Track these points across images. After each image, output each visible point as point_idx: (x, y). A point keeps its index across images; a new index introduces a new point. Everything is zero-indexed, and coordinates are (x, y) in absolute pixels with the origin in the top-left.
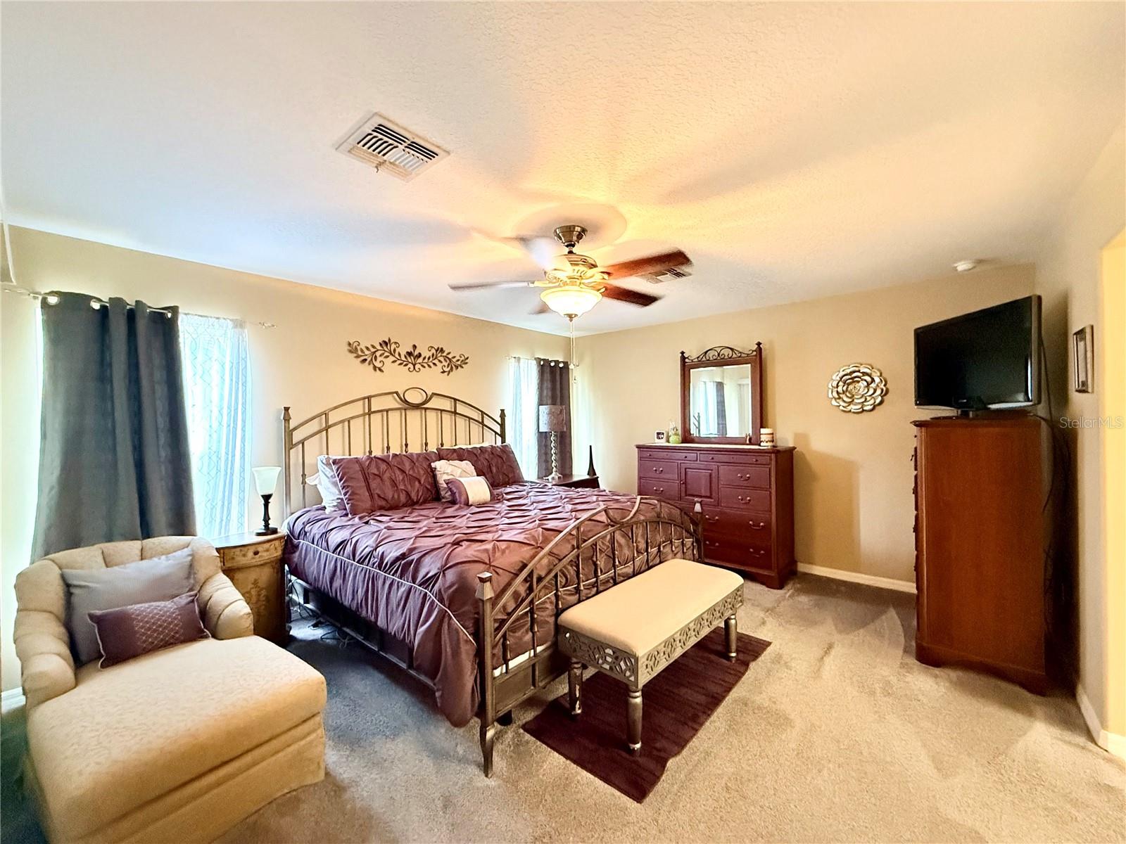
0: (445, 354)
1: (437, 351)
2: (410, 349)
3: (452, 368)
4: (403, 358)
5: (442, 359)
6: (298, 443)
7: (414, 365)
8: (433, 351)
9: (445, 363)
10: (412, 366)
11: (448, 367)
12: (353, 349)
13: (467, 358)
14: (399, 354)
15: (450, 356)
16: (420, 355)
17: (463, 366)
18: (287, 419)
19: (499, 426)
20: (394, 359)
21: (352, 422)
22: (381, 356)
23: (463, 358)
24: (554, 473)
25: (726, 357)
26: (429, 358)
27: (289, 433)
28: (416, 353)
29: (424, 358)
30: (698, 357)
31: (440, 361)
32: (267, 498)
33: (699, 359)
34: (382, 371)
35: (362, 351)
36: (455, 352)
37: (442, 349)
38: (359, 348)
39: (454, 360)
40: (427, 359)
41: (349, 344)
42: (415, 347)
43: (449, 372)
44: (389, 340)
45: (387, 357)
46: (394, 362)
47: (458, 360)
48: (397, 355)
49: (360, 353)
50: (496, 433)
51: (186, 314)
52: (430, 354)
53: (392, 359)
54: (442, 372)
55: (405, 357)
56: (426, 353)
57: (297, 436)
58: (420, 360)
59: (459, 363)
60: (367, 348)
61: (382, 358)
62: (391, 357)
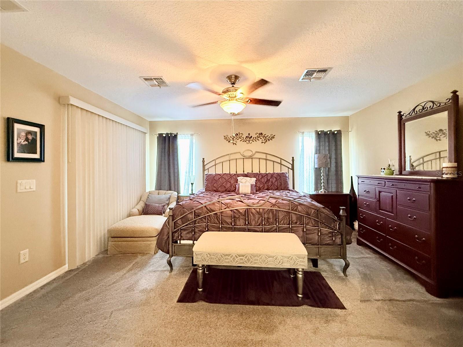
0: (263, 135)
1: (259, 134)
2: (247, 135)
3: (266, 140)
4: (245, 139)
5: (262, 137)
6: (206, 170)
7: (249, 141)
8: (258, 135)
9: (263, 139)
10: (248, 142)
11: (265, 140)
12: (226, 138)
13: (274, 136)
14: (243, 138)
15: (265, 136)
16: (251, 137)
17: (272, 139)
18: (203, 162)
19: (291, 165)
20: (241, 140)
21: (223, 163)
22: (236, 139)
23: (272, 136)
24: (322, 189)
25: (429, 109)
26: (256, 138)
27: (204, 166)
28: (250, 136)
29: (254, 138)
30: (409, 114)
31: (260, 138)
32: (192, 184)
33: (410, 114)
34: (236, 145)
35: (229, 138)
36: (268, 134)
37: (262, 133)
38: (228, 137)
39: (268, 137)
40: (255, 138)
41: (224, 136)
42: (249, 134)
43: (265, 142)
44: (239, 133)
45: (238, 139)
46: (241, 141)
47: (270, 137)
48: (242, 138)
49: (228, 139)
50: (289, 168)
51: (180, 134)
52: (256, 136)
53: (240, 140)
54: (262, 143)
55: (246, 138)
56: (254, 136)
57: (206, 167)
58: (252, 139)
59: (270, 138)
60: (231, 137)
61: (236, 140)
62: (240, 139)
